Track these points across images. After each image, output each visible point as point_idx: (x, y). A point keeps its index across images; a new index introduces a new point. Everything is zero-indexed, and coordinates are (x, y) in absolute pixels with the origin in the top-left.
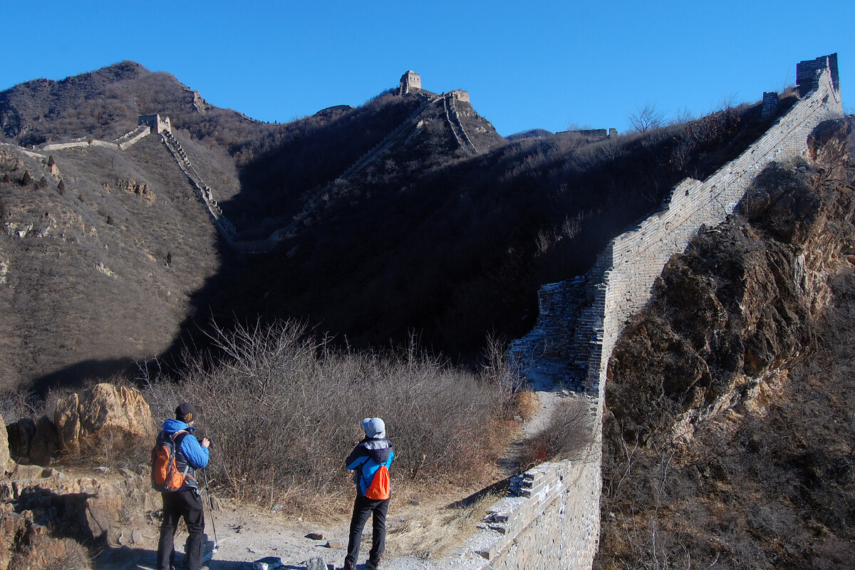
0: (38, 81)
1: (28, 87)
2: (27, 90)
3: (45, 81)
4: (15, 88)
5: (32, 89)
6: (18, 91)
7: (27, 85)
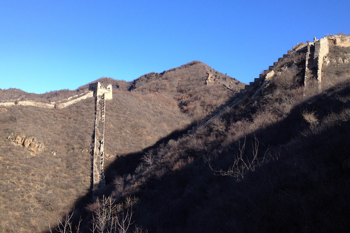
0: (151, 74)
1: (146, 77)
2: (145, 78)
3: (154, 73)
4: (140, 78)
5: (148, 78)
6: (141, 79)
7: (145, 76)
